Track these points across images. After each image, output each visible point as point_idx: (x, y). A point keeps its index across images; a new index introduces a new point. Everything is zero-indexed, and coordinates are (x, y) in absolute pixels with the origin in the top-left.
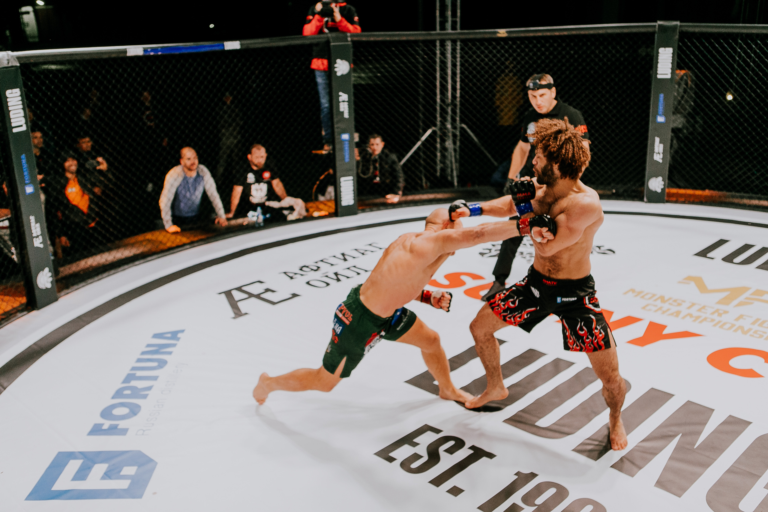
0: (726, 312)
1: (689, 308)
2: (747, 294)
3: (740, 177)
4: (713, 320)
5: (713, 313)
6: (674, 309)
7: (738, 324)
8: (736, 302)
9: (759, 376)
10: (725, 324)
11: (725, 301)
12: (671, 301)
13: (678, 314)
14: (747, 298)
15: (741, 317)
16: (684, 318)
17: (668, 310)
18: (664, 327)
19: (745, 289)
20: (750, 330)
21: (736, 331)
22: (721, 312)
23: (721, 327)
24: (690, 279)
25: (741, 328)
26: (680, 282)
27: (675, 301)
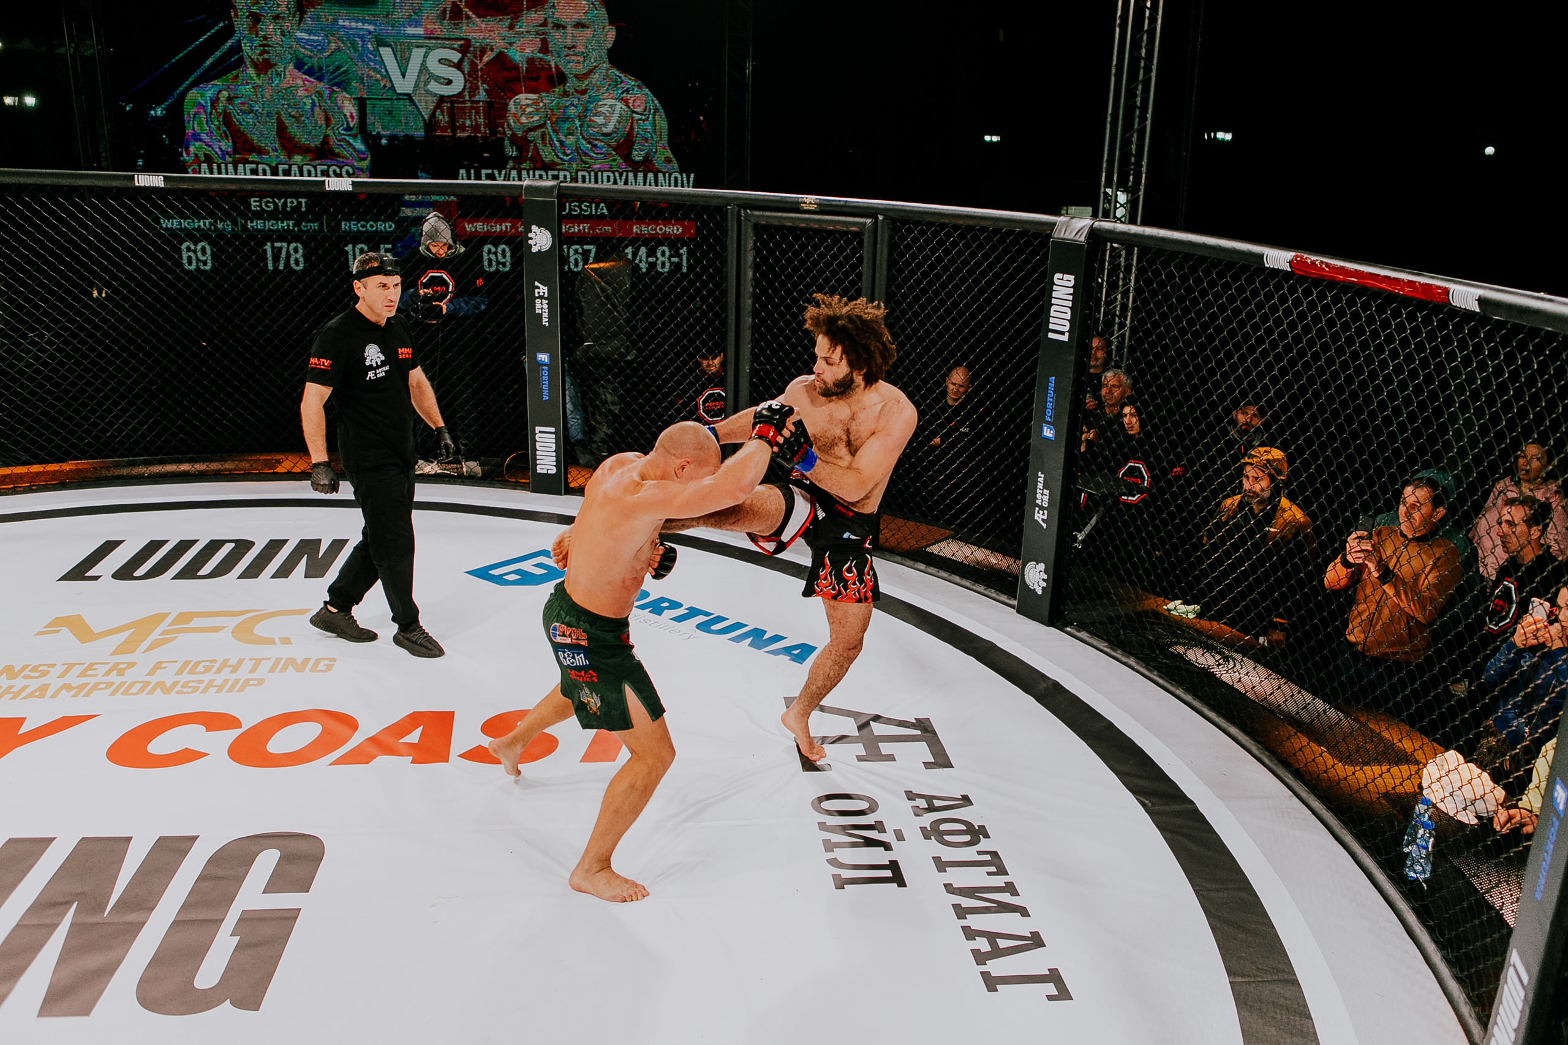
0: (131, 665)
1: (62, 676)
2: (164, 626)
3: (119, 430)
4: (109, 685)
5: (107, 673)
6: (35, 684)
7: (153, 679)
8: (145, 645)
9: (198, 755)
10: (132, 684)
11: (127, 647)
12: (26, 672)
13: (44, 688)
14: (164, 633)
15: (159, 666)
16: (53, 696)
17: (25, 687)
18: (22, 720)
19: (161, 617)
20: (176, 683)
21: (151, 692)
22: (121, 666)
23: (126, 693)
24: (58, 622)
25: (161, 685)
26: (39, 634)
27: (35, 669)
